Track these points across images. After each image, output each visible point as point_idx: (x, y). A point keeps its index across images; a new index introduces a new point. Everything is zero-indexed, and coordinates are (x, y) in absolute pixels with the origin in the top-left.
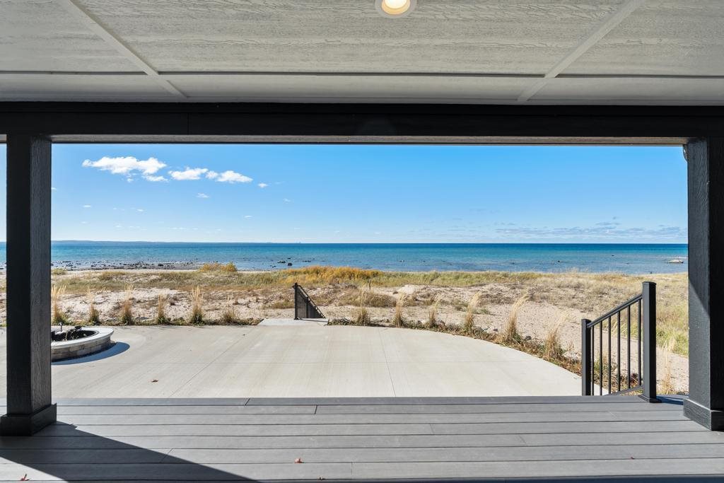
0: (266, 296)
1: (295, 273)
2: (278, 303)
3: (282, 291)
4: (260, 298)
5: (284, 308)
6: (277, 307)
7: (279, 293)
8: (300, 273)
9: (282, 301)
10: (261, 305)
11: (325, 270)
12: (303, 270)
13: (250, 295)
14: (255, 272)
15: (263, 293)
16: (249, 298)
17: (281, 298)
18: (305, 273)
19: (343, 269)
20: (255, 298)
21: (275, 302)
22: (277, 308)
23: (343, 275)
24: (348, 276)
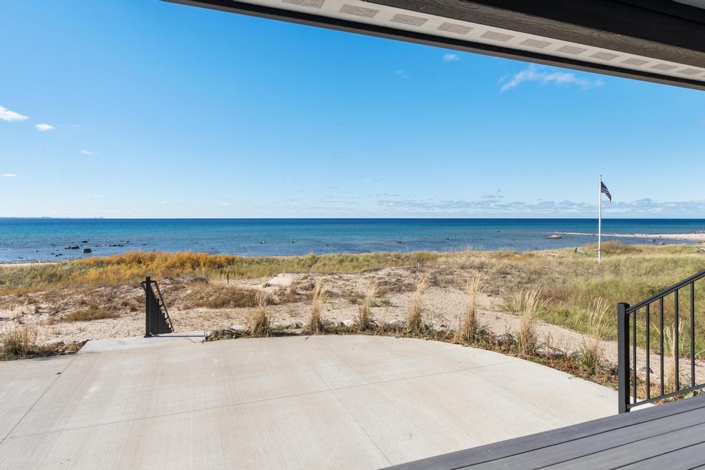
0: (54, 302)
1: (100, 264)
2: (78, 313)
3: (84, 292)
4: (42, 306)
5: (90, 320)
6: (76, 318)
7: (79, 297)
8: (109, 263)
9: (86, 309)
10: (45, 317)
11: (152, 258)
12: (115, 258)
13: (22, 303)
14: (27, 265)
15: (47, 298)
16: (18, 309)
17: (83, 303)
18: (118, 263)
19: (181, 255)
20: (33, 307)
21: (72, 310)
22: (76, 320)
23: (183, 264)
24: (189, 265)
